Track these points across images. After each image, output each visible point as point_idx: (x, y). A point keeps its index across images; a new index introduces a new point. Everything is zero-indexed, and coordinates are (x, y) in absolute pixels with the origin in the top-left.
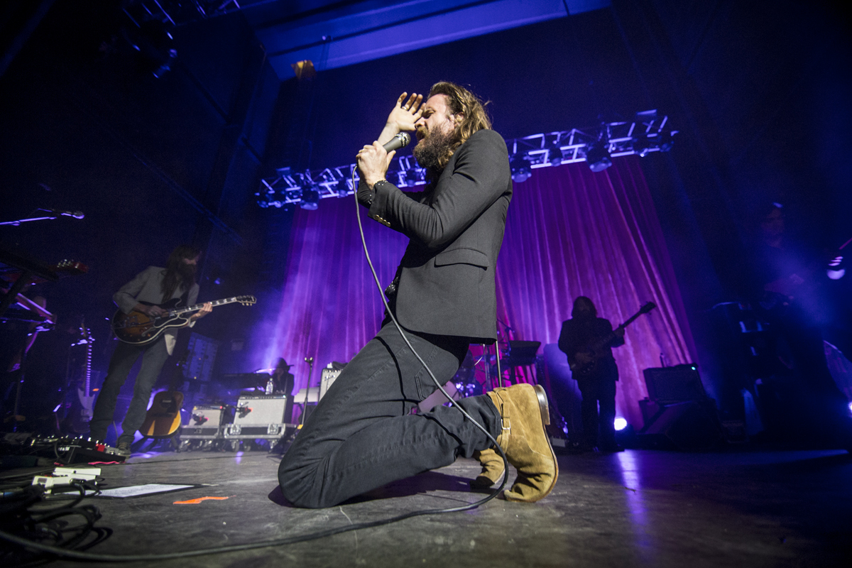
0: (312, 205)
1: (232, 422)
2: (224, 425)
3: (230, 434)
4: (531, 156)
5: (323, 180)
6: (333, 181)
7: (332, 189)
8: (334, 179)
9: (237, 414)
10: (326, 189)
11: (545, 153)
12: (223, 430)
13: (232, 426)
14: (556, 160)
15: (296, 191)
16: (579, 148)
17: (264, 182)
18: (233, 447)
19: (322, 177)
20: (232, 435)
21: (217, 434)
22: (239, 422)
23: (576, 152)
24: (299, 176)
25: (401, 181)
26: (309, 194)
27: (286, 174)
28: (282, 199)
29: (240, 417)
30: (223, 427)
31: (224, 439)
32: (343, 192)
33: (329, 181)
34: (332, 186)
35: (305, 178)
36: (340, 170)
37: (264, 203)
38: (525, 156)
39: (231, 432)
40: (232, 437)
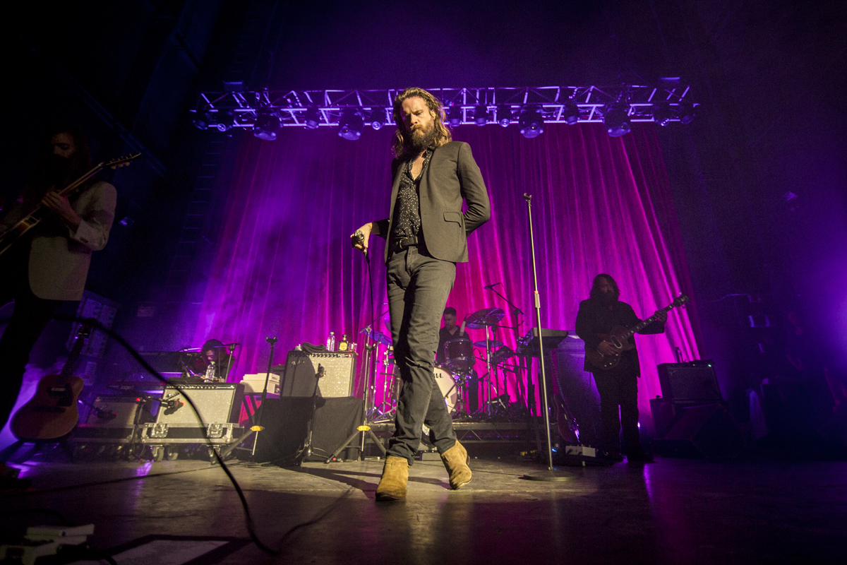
0: (270, 135)
1: (155, 421)
2: (143, 423)
3: (150, 438)
4: (544, 109)
5: (287, 105)
6: (298, 107)
7: (297, 117)
8: (300, 105)
9: (162, 409)
10: (290, 115)
11: (559, 108)
12: (141, 430)
13: (155, 425)
14: (571, 118)
15: (249, 114)
16: (597, 107)
17: (203, 95)
18: (155, 455)
19: (286, 99)
20: (154, 438)
21: (132, 436)
22: (165, 420)
23: (593, 111)
24: (254, 96)
25: (388, 119)
26: (266, 119)
27: (237, 89)
28: (228, 122)
29: (166, 413)
30: (140, 426)
31: (141, 445)
32: (313, 123)
33: (294, 107)
34: (296, 113)
35: (263, 98)
36: (309, 93)
37: (202, 124)
38: (539, 108)
39: (153, 434)
40: (153, 441)
